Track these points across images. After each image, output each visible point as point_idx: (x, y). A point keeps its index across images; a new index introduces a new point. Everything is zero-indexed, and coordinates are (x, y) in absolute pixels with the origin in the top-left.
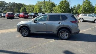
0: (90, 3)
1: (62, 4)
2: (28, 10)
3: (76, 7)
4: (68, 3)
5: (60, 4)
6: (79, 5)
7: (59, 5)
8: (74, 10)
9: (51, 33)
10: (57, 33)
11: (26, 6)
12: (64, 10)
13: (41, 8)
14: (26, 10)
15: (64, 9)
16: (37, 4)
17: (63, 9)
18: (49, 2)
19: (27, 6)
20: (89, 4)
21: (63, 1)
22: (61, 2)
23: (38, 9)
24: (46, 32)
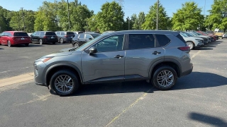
0: (163, 10)
1: (107, 11)
2: (16, 25)
3: (138, 17)
4: (120, 9)
5: (102, 10)
6: (142, 14)
7: (100, 14)
8: (134, 25)
9: (136, 77)
10: (150, 77)
11: (9, 14)
12: (112, 25)
13: (54, 20)
14: (11, 25)
15: (112, 23)
16: (41, 9)
17: (109, 21)
18: (75, 4)
19: (13, 14)
20: (161, 12)
21: (108, 5)
22: (104, 6)
23: (45, 23)
24: (124, 76)
